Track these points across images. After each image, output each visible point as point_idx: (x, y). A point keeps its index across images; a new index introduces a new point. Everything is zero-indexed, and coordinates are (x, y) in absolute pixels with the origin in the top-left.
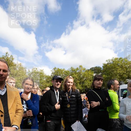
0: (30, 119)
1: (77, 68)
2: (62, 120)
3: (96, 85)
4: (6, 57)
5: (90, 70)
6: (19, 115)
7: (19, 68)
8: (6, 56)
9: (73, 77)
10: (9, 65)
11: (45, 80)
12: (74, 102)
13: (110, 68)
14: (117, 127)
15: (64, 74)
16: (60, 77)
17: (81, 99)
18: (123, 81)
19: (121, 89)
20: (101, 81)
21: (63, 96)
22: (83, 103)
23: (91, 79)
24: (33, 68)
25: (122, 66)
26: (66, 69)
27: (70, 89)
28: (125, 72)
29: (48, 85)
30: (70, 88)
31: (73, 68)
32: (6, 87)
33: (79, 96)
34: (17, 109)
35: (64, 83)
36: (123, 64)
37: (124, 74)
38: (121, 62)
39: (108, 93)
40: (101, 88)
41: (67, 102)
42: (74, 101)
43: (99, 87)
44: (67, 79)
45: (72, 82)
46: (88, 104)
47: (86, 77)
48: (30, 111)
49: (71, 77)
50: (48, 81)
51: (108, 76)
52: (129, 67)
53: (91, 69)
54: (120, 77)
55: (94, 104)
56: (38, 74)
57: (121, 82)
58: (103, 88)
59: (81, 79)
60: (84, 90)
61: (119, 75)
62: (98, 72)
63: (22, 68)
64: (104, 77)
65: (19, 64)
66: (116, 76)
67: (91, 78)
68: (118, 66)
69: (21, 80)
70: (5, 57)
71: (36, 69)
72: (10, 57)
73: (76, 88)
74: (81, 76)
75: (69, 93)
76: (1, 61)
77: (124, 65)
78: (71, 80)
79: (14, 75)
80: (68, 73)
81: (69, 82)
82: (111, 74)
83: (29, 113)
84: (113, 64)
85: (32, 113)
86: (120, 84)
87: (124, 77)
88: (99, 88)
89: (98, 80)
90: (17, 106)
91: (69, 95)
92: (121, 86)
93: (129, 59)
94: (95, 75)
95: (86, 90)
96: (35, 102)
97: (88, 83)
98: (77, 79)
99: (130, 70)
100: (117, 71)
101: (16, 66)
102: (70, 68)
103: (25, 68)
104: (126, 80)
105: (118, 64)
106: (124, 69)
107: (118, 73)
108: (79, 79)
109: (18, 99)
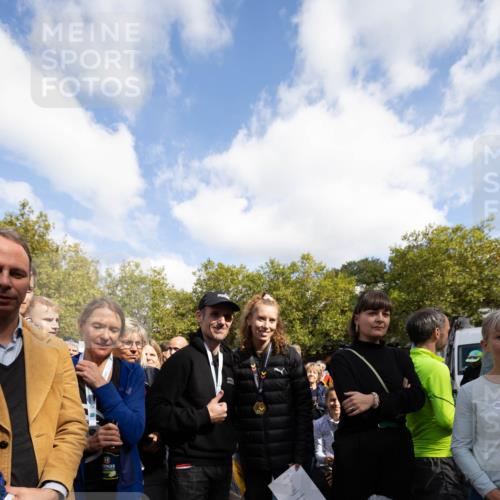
0: (110, 456)
1: (294, 265)
2: (233, 462)
3: (364, 329)
4: (20, 217)
5: (342, 269)
6: (71, 443)
7: (70, 261)
8: (22, 215)
9: (278, 300)
10: (33, 249)
11: (168, 306)
12: (280, 393)
13: (418, 266)
14: (445, 492)
15: (244, 286)
16: (228, 298)
17: (309, 384)
18: (466, 314)
19: (459, 347)
20: (385, 315)
21: (238, 370)
22: (315, 398)
23: (347, 304)
24: (124, 260)
25: (461, 256)
26: (252, 268)
27: (266, 344)
28: (476, 282)
29: (181, 326)
31: (275, 264)
32: (20, 334)
33: (300, 369)
34: (63, 421)
35: (243, 320)
36: (466, 249)
37: (470, 286)
38: (461, 244)
39: (411, 359)
40: (382, 342)
41: (254, 394)
42: (281, 389)
43: (376, 338)
44: (253, 306)
45: (275, 316)
46: (334, 400)
47: (327, 300)
48: (110, 429)
49: (268, 300)
50: (181, 311)
51: (408, 294)
52: (488, 262)
53: (344, 267)
54: (454, 297)
55: (355, 401)
56: (143, 286)
57: (460, 319)
58: (393, 340)
59: (308, 304)
61: (452, 292)
62: (373, 279)
63: (82, 261)
64: (395, 299)
65: (70, 246)
66: (441, 294)
67: (344, 301)
68: (450, 257)
69: (78, 307)
70: (18, 219)
71: (137, 266)
72: (35, 220)
73: (287, 340)
74: (308, 294)
75: (261, 359)
76: (4, 235)
77: (469, 254)
78: (270, 310)
79: (50, 289)
80: (259, 282)
81: (263, 318)
82: (421, 288)
83: (106, 434)
84: (431, 250)
85: (117, 433)
86: (456, 326)
87: (470, 301)
89: (370, 311)
90: (62, 406)
91: (260, 367)
92: (458, 332)
93: (490, 230)
94: (363, 290)
95: (324, 347)
96: (129, 391)
97: (336, 322)
98: (294, 305)
99: (493, 275)
100: (443, 275)
101: (60, 252)
102: (264, 265)
103: (92, 261)
104: (480, 310)
105: (447, 250)
106: (471, 271)
107: (448, 286)
108: (300, 307)
109: (68, 380)
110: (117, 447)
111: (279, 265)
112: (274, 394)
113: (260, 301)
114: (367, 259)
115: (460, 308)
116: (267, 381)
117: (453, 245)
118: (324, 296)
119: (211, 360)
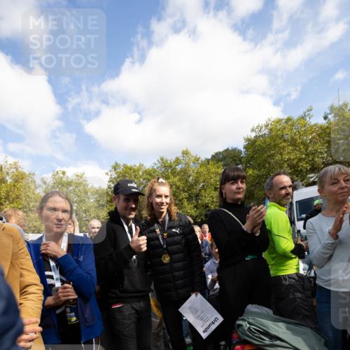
0: (70, 307)
1: (177, 159)
5: (211, 159)
7: (13, 176)
11: (92, 201)
12: (178, 246)
13: (263, 149)
15: (144, 179)
18: (299, 180)
19: (296, 202)
20: (242, 182)
24: (53, 171)
25: (293, 139)
27: (164, 215)
28: (304, 156)
30: (163, 212)
31: (164, 160)
36: (295, 133)
37: (300, 160)
38: (291, 129)
41: (161, 250)
43: (239, 199)
44: (152, 188)
47: (204, 182)
49: (162, 182)
50: (101, 203)
51: (259, 170)
52: (311, 141)
53: (213, 156)
54: (290, 169)
56: (71, 188)
57: (296, 183)
59: (191, 186)
60: (201, 215)
61: (288, 165)
63: (22, 175)
64: (250, 175)
65: (11, 164)
66: (281, 167)
67: (216, 181)
68: (285, 141)
69: (25, 210)
71: (64, 173)
74: (190, 179)
75: (162, 225)
77: (297, 137)
78: (164, 190)
80: (154, 175)
81: (160, 196)
82: (267, 165)
84: (272, 138)
86: (295, 188)
87: (301, 170)
88: (240, 203)
89: (232, 182)
91: (162, 230)
92: (294, 192)
93: (310, 118)
95: (206, 216)
96: (81, 259)
97: (212, 196)
98: (181, 188)
99: (315, 150)
100: (281, 154)
101: (3, 170)
103: (30, 174)
104: (308, 176)
105: (282, 136)
106: (300, 149)
107: (285, 161)
108: (186, 189)
109: (23, 256)
110: (74, 300)
111: (167, 161)
112: (175, 247)
113: (156, 184)
114: (228, 149)
115: (295, 176)
116: (169, 239)
117: (286, 132)
118: (201, 179)
119: (127, 230)
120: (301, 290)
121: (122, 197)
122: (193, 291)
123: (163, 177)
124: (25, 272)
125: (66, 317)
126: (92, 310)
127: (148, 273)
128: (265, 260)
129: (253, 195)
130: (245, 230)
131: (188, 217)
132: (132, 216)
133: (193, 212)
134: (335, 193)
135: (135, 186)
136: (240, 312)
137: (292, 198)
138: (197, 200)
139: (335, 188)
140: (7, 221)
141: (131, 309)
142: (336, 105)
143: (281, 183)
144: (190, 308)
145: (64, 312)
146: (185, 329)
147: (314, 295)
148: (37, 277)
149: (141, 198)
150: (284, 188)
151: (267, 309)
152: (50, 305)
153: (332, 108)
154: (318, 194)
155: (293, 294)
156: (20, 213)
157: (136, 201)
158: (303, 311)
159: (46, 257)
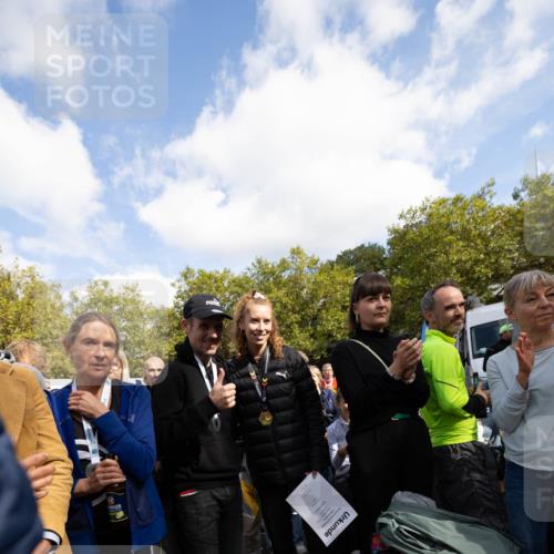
0: (114, 495)
1: (283, 261)
3: (365, 318)
5: (337, 260)
7: (27, 288)
13: (418, 246)
15: (232, 293)
18: (475, 294)
19: (471, 328)
20: (385, 298)
24: (90, 280)
25: (465, 230)
26: (238, 271)
27: (263, 348)
28: (482, 256)
30: (261, 346)
31: (263, 263)
37: (477, 262)
38: (462, 215)
42: (287, 395)
44: (243, 308)
45: (269, 317)
47: (325, 297)
48: (108, 465)
49: (259, 299)
51: (412, 279)
52: (493, 232)
53: (340, 257)
54: (461, 277)
56: (116, 308)
57: (470, 298)
59: (305, 305)
61: (458, 271)
62: (372, 267)
63: (41, 287)
64: (398, 286)
65: (24, 271)
66: (447, 274)
67: (344, 297)
68: (452, 233)
69: (45, 341)
71: (106, 284)
74: (304, 293)
77: (472, 226)
79: (8, 324)
80: (247, 286)
81: (256, 320)
82: (425, 271)
84: (431, 228)
85: (118, 469)
86: (468, 306)
87: (478, 278)
88: (382, 331)
89: (370, 297)
90: (39, 446)
92: (469, 313)
93: (491, 197)
95: (329, 350)
96: (132, 418)
97: (338, 320)
98: (290, 307)
99: (500, 247)
100: (446, 253)
101: (12, 280)
102: (251, 266)
103: (53, 286)
104: (490, 287)
105: (448, 225)
106: (477, 245)
107: (453, 264)
108: (297, 309)
109: (41, 414)
110: (120, 484)
111: (267, 265)
112: (280, 401)
113: (251, 301)
114: (363, 246)
115: (468, 288)
116: (271, 388)
117: (454, 218)
118: (321, 293)
119: (204, 373)
120: (481, 467)
121: (197, 322)
122: (310, 470)
123: (261, 290)
124: (43, 441)
125: (108, 510)
126: (148, 500)
127: (238, 442)
128: (423, 421)
129: (403, 317)
130: (391, 375)
131: (301, 353)
132: (212, 351)
133: (308, 344)
134: (531, 315)
135: (218, 304)
136: (384, 503)
137: (465, 322)
138: (314, 325)
139: (532, 307)
140: (17, 360)
141: (209, 498)
142: (532, 176)
143: (448, 299)
144: (304, 497)
145: (105, 503)
146: (297, 531)
147: (500, 476)
148: (63, 447)
149: (226, 323)
150: (453, 306)
151: (425, 499)
152: (82, 493)
153: (526, 182)
154: (504, 316)
155: (468, 475)
156: (38, 347)
157: (219, 328)
158: (485, 502)
159: (78, 415)
